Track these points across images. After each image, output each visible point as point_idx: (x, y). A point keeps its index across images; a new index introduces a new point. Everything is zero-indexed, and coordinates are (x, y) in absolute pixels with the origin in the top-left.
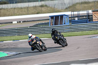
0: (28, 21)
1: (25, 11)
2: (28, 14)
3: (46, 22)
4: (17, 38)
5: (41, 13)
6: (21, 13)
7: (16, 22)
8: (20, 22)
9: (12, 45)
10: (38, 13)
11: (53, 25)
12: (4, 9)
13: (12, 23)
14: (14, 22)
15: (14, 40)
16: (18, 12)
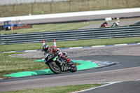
0: (127, 18)
2: (127, 8)
4: (111, 42)
6: (117, 6)
7: (110, 19)
8: (116, 19)
9: (104, 52)
13: (104, 19)
14: (107, 19)
15: (106, 45)
16: (113, 4)
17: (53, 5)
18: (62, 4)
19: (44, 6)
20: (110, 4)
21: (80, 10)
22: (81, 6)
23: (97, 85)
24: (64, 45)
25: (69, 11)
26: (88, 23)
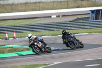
0: (67, 16)
1: (64, 5)
2: (68, 8)
3: (87, 16)
4: (55, 33)
5: (81, 7)
6: (61, 7)
7: (55, 16)
8: (59, 16)
9: (51, 40)
10: (78, 7)
11: (93, 20)
12: (43, 2)
13: (51, 17)
14: (53, 17)
15: (52, 35)
16: (57, 6)
17: (13, 7)
18: (20, 6)
19: (7, 7)
20: (55, 6)
21: (33, 10)
22: (34, 7)
23: (45, 65)
24: (22, 36)
25: (25, 11)
26: (39, 19)
